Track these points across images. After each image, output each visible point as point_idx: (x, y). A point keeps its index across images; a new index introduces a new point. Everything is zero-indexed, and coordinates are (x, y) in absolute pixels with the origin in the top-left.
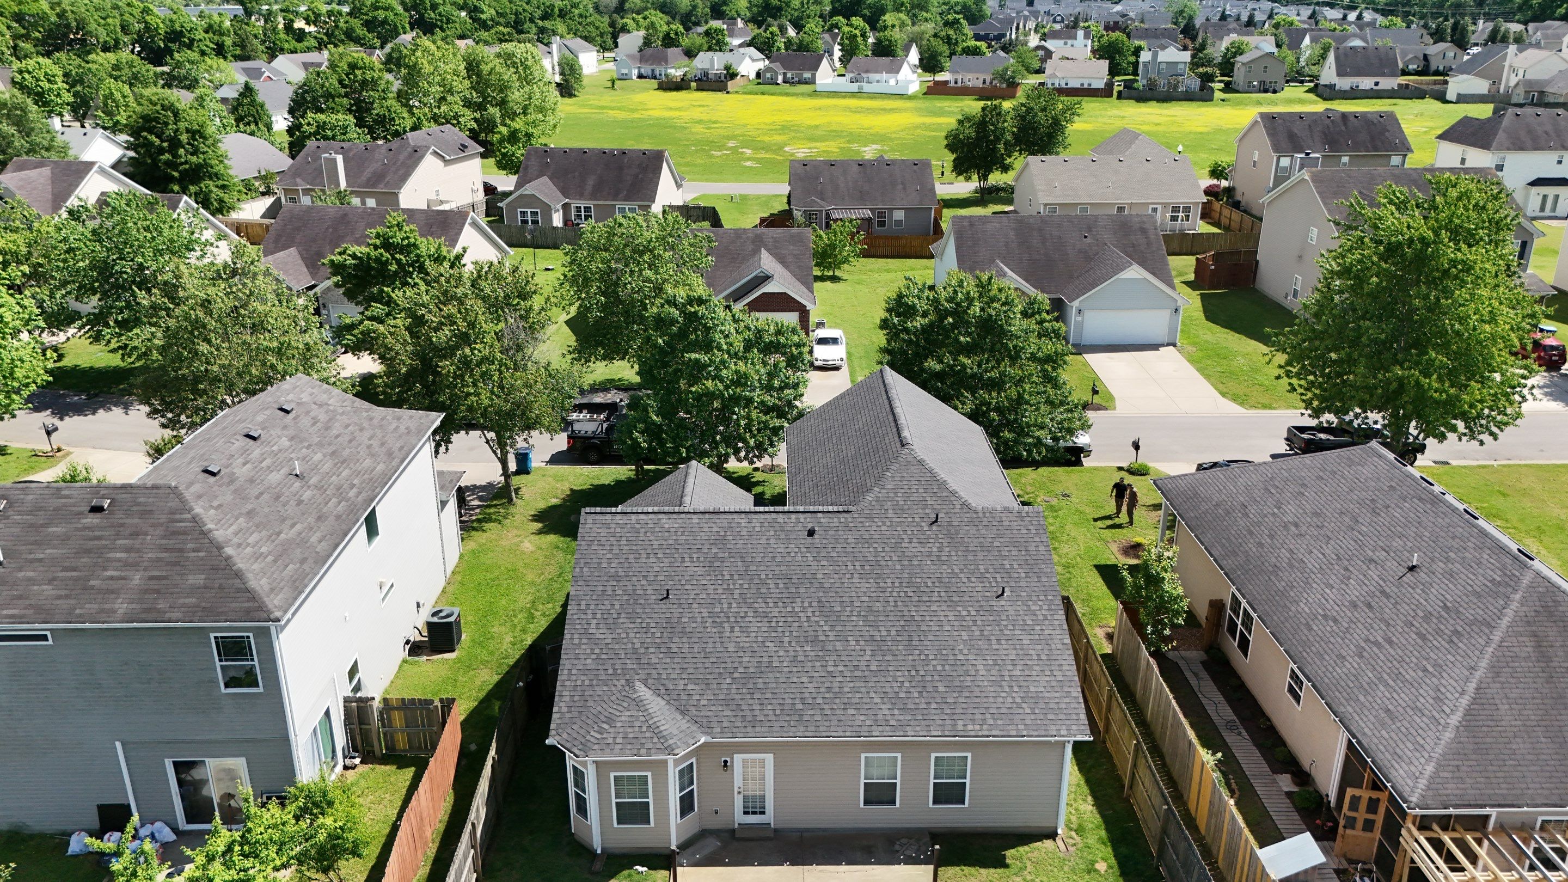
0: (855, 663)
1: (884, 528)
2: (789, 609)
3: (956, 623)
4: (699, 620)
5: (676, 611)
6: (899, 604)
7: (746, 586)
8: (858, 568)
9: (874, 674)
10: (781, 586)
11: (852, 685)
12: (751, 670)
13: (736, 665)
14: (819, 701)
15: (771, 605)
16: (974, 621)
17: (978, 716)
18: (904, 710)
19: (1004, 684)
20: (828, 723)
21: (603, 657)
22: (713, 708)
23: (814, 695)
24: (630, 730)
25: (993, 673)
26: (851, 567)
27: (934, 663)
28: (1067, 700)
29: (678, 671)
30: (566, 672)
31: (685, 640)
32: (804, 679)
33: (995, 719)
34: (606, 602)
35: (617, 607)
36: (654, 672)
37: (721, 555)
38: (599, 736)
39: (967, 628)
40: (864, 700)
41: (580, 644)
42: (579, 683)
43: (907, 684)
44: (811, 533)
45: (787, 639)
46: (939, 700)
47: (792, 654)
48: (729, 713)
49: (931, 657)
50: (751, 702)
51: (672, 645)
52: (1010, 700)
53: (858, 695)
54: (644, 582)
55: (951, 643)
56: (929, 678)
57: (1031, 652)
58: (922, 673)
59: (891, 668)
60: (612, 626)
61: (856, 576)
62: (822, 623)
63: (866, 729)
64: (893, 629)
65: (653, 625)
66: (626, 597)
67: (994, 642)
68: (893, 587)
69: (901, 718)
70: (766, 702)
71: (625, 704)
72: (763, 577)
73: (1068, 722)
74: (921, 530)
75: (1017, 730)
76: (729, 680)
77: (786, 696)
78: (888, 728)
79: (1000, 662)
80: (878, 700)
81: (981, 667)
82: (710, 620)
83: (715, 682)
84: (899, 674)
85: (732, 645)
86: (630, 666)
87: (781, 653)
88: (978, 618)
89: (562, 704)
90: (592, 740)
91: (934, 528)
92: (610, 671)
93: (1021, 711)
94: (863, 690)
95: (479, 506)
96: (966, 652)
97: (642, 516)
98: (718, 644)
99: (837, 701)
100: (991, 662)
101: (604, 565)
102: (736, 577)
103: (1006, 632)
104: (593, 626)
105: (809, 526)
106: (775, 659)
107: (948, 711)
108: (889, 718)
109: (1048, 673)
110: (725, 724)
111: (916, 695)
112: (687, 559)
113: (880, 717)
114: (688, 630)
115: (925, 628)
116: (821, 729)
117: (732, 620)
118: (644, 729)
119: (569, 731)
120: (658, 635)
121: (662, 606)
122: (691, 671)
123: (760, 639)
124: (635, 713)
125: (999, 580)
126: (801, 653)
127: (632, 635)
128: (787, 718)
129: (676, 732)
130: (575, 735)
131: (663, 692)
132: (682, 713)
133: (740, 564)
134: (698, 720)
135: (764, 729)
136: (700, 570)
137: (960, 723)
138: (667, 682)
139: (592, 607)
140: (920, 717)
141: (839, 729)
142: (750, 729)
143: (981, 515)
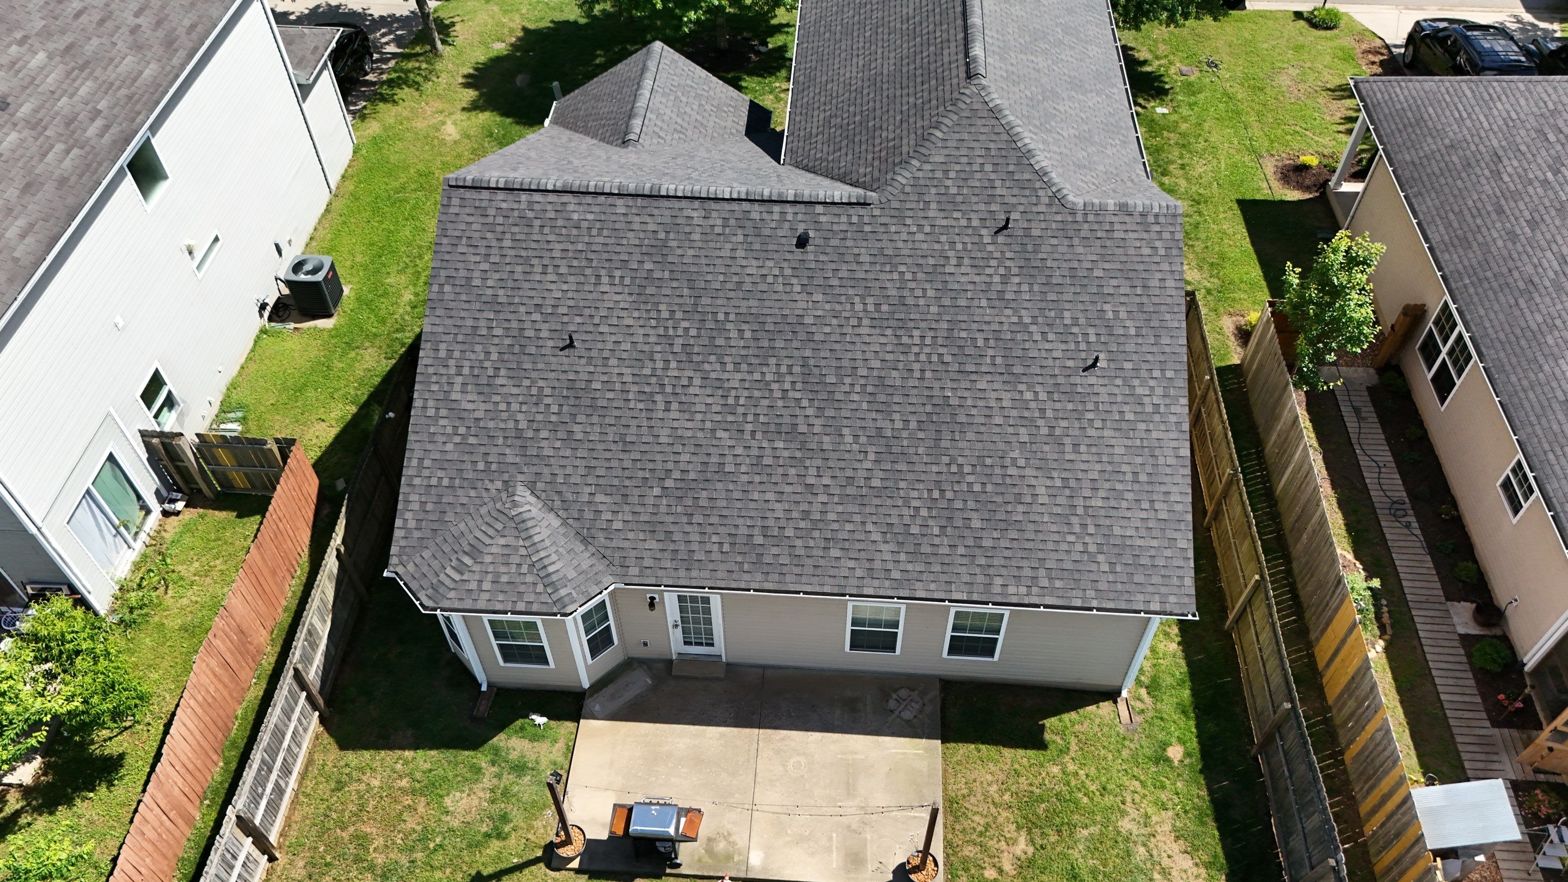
0: (849, 473)
1: (920, 237)
2: (757, 376)
3: (1014, 413)
4: (618, 386)
5: (584, 368)
6: (928, 374)
7: (693, 332)
8: (871, 308)
9: (879, 492)
10: (748, 334)
11: (840, 508)
12: (692, 476)
13: (670, 466)
14: (789, 532)
15: (730, 367)
16: (1043, 411)
17: (1027, 572)
18: (915, 554)
19: (1074, 520)
20: (797, 570)
21: (472, 440)
22: (631, 535)
23: (782, 523)
24: (503, 569)
25: (1060, 500)
26: (858, 307)
27: (970, 479)
28: (1168, 553)
29: (582, 471)
30: (415, 462)
31: (595, 419)
32: (770, 496)
33: (1051, 579)
34: (478, 348)
35: (494, 356)
36: (546, 471)
37: (657, 275)
38: (457, 577)
39: (1030, 423)
40: (857, 536)
41: (437, 417)
42: (434, 481)
43: (924, 512)
44: (802, 242)
45: (749, 427)
46: (970, 542)
47: (755, 452)
48: (653, 545)
49: (967, 469)
50: (688, 528)
51: (576, 428)
52: (1079, 547)
53: (849, 527)
54: (537, 317)
55: (1001, 446)
56: (958, 504)
57: (1125, 468)
58: (949, 495)
59: (902, 485)
60: (486, 389)
61: (866, 322)
62: (805, 403)
63: (855, 582)
64: (913, 418)
65: (547, 391)
66: (508, 341)
67: (1069, 448)
68: (923, 345)
69: (910, 567)
70: (709, 530)
71: (499, 526)
72: (721, 317)
73: (1163, 590)
74: (980, 245)
75: (1084, 598)
76: (657, 491)
77: (740, 522)
78: (887, 583)
79: (1072, 483)
80: (876, 537)
81: (1042, 490)
82: (635, 388)
83: (637, 492)
84: (915, 494)
85: (666, 432)
86: (510, 459)
87: (739, 451)
88: (1049, 405)
89: (408, 515)
90: (448, 582)
91: (1001, 239)
92: (481, 466)
93: (1094, 567)
94: (857, 518)
95: (395, 55)
96: (1021, 462)
97: (537, 197)
98: (644, 430)
99: (816, 534)
100: (1058, 483)
101: (477, 282)
102: (679, 315)
103: (1091, 432)
104: (457, 387)
105: (801, 228)
106: (729, 459)
107: (982, 561)
108: (890, 566)
109: (1145, 505)
110: (648, 562)
111: (936, 531)
112: (605, 280)
113: (877, 565)
114: (600, 403)
115: (962, 419)
116: (788, 578)
117: (669, 389)
118: (524, 569)
119: (418, 560)
120: (555, 409)
121: (564, 359)
122: (601, 472)
123: (708, 425)
124: (510, 541)
125: (1092, 338)
126: (768, 452)
127: (515, 407)
128: (739, 559)
129: (572, 574)
130: (425, 569)
131: (558, 503)
132: (584, 541)
133: (686, 292)
134: (608, 553)
135: (706, 574)
136: (625, 300)
137: (998, 581)
138: (564, 488)
139: (457, 354)
140: (937, 568)
141: (815, 579)
142: (682, 573)
143: (1079, 218)
